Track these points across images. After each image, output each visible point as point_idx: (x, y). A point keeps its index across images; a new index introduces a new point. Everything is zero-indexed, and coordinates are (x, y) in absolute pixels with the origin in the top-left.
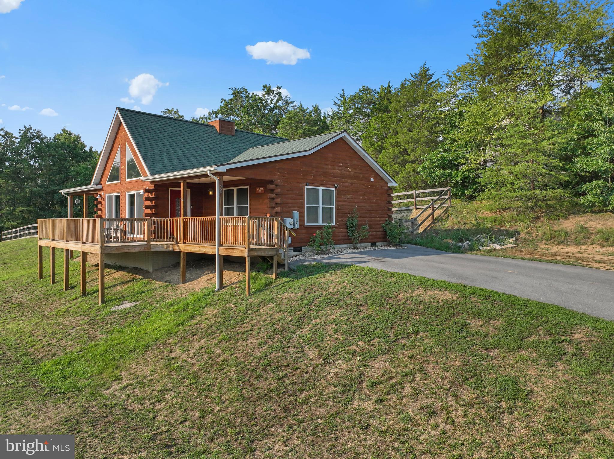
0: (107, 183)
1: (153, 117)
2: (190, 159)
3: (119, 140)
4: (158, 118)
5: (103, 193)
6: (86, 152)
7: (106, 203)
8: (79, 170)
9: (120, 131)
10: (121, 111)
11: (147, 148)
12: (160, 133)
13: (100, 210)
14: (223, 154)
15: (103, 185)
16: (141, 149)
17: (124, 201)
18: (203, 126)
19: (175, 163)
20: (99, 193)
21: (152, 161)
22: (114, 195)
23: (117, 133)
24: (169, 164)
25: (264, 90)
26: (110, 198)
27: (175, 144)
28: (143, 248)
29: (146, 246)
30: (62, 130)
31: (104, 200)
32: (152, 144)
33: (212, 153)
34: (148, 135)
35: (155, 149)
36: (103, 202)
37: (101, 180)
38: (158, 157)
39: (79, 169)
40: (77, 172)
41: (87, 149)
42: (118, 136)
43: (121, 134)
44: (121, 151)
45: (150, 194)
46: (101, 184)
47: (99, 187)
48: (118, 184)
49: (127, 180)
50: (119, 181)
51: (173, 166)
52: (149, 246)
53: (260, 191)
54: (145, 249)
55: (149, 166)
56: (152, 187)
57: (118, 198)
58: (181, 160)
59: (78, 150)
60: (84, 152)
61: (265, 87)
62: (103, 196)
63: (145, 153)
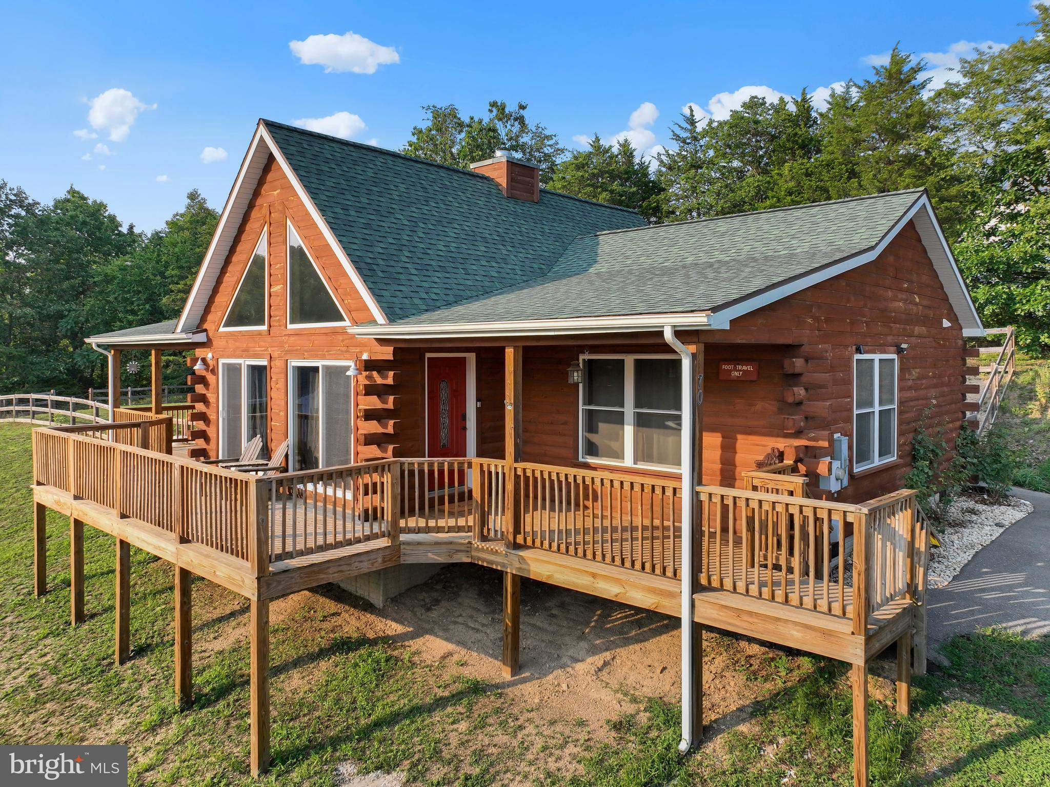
0: (222, 329)
1: (352, 149)
2: (468, 266)
3: (265, 211)
4: (364, 152)
5: (210, 356)
6: (120, 234)
7: (220, 382)
8: (108, 271)
9: (265, 187)
10: (274, 130)
11: (358, 235)
12: (380, 194)
13: (203, 399)
14: (532, 252)
15: (211, 334)
16: (344, 239)
17: (281, 385)
18: (468, 177)
19: (437, 280)
20: (199, 352)
21: (381, 274)
22: (245, 363)
23: (256, 194)
24: (425, 284)
25: (491, 111)
26: (233, 371)
27: (423, 226)
28: (380, 560)
29: (388, 552)
30: (68, 192)
31: (214, 372)
32: (367, 226)
33: (510, 249)
34: (352, 198)
35: (380, 239)
36: (210, 378)
37: (203, 319)
38: (392, 263)
39: (108, 269)
40: (106, 275)
41: (124, 229)
42: (259, 202)
43: (271, 194)
44: (270, 244)
45: (375, 374)
46: (206, 330)
47: (201, 338)
48: (259, 333)
49: (290, 326)
50: (264, 328)
51: (435, 291)
52: (395, 549)
53: (737, 374)
54: (384, 561)
55: (378, 292)
56: (387, 353)
57: (259, 374)
58: (449, 270)
59: (106, 230)
60: (116, 235)
61: (494, 104)
62: (210, 362)
63: (358, 253)
